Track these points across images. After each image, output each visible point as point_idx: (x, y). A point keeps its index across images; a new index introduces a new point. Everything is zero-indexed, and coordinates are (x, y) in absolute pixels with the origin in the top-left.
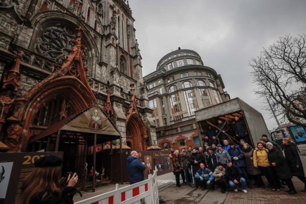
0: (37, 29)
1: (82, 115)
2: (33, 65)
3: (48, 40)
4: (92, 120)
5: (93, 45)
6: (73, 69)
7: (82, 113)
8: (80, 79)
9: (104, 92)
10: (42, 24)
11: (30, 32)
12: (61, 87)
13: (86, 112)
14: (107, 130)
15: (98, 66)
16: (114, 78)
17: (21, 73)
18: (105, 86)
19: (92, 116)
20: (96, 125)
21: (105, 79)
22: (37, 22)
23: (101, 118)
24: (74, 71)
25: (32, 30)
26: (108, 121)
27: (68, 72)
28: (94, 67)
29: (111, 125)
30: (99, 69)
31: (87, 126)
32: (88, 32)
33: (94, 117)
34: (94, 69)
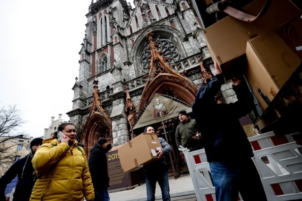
0: (135, 61)
1: (146, 111)
2: (137, 86)
3: (145, 61)
4: (155, 110)
5: (171, 30)
6: (157, 69)
7: (145, 109)
8: (166, 72)
9: (197, 64)
10: (136, 55)
11: (133, 67)
12: (157, 89)
13: (148, 107)
14: (175, 112)
15: (184, 43)
16: (200, 41)
17: (131, 97)
18: (195, 57)
19: (154, 106)
20: (160, 113)
21: (197, 48)
22: (133, 58)
23: (164, 104)
24: (159, 69)
25: (133, 65)
26: (174, 102)
27: (155, 74)
28: (182, 47)
29: (180, 104)
30: (187, 45)
31: (152, 118)
32: (162, 27)
33: (157, 107)
34: (183, 49)
